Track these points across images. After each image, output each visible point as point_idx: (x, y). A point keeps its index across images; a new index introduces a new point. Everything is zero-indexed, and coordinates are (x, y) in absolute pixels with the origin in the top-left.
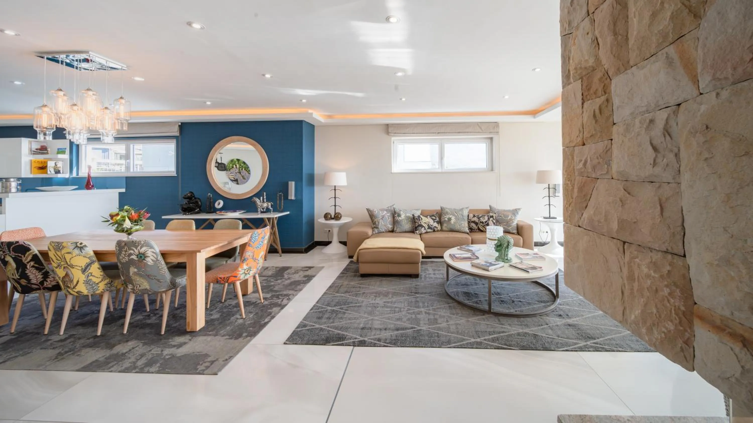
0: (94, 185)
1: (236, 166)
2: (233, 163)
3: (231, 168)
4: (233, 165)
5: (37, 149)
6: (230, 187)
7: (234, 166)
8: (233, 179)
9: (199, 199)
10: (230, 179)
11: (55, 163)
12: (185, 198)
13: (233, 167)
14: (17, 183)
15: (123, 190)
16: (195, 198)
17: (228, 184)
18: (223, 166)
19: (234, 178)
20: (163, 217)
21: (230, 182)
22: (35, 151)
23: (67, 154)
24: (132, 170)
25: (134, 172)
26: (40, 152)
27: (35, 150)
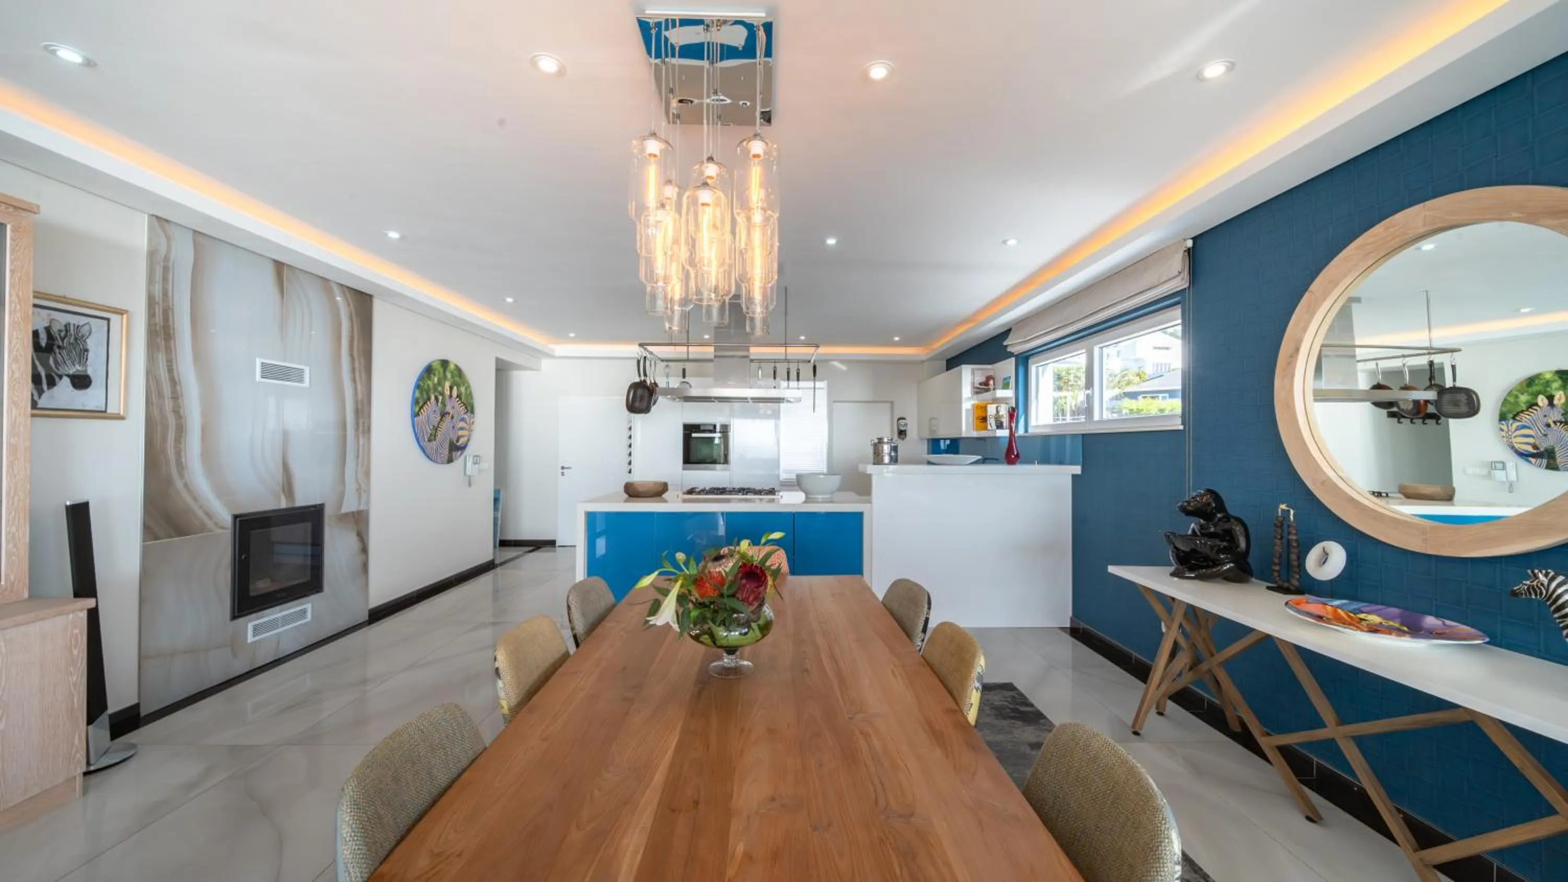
0: (1020, 453)
1: (1551, 398)
2: (1535, 388)
3: (1524, 407)
4: (1536, 395)
5: (981, 384)
6: (1513, 476)
7: (1542, 400)
8: (1530, 449)
9: (1239, 521)
10: (1513, 448)
11: (997, 408)
12: (1189, 513)
13: (1532, 405)
14: (891, 446)
15: (1077, 470)
16: (1228, 518)
17: (1504, 468)
18: (1463, 397)
19: (1535, 447)
20: (1112, 569)
21: (1513, 461)
22: (978, 388)
23: (1012, 389)
24: (1096, 417)
25: (1101, 422)
26: (984, 389)
27: (979, 386)
